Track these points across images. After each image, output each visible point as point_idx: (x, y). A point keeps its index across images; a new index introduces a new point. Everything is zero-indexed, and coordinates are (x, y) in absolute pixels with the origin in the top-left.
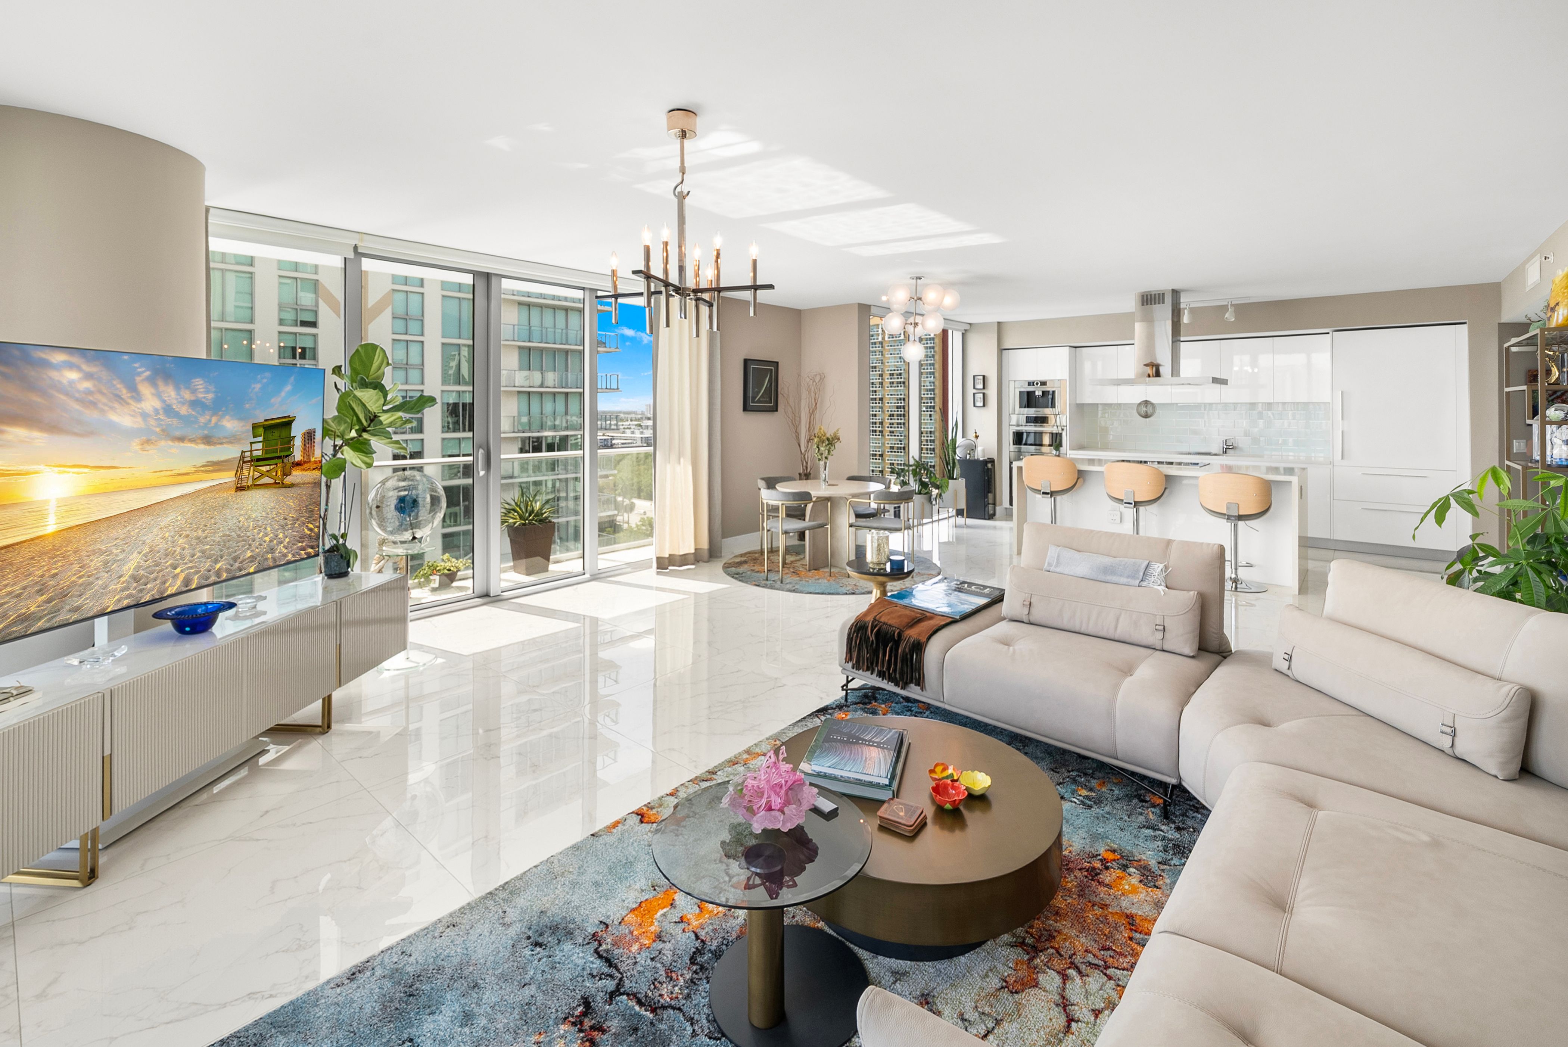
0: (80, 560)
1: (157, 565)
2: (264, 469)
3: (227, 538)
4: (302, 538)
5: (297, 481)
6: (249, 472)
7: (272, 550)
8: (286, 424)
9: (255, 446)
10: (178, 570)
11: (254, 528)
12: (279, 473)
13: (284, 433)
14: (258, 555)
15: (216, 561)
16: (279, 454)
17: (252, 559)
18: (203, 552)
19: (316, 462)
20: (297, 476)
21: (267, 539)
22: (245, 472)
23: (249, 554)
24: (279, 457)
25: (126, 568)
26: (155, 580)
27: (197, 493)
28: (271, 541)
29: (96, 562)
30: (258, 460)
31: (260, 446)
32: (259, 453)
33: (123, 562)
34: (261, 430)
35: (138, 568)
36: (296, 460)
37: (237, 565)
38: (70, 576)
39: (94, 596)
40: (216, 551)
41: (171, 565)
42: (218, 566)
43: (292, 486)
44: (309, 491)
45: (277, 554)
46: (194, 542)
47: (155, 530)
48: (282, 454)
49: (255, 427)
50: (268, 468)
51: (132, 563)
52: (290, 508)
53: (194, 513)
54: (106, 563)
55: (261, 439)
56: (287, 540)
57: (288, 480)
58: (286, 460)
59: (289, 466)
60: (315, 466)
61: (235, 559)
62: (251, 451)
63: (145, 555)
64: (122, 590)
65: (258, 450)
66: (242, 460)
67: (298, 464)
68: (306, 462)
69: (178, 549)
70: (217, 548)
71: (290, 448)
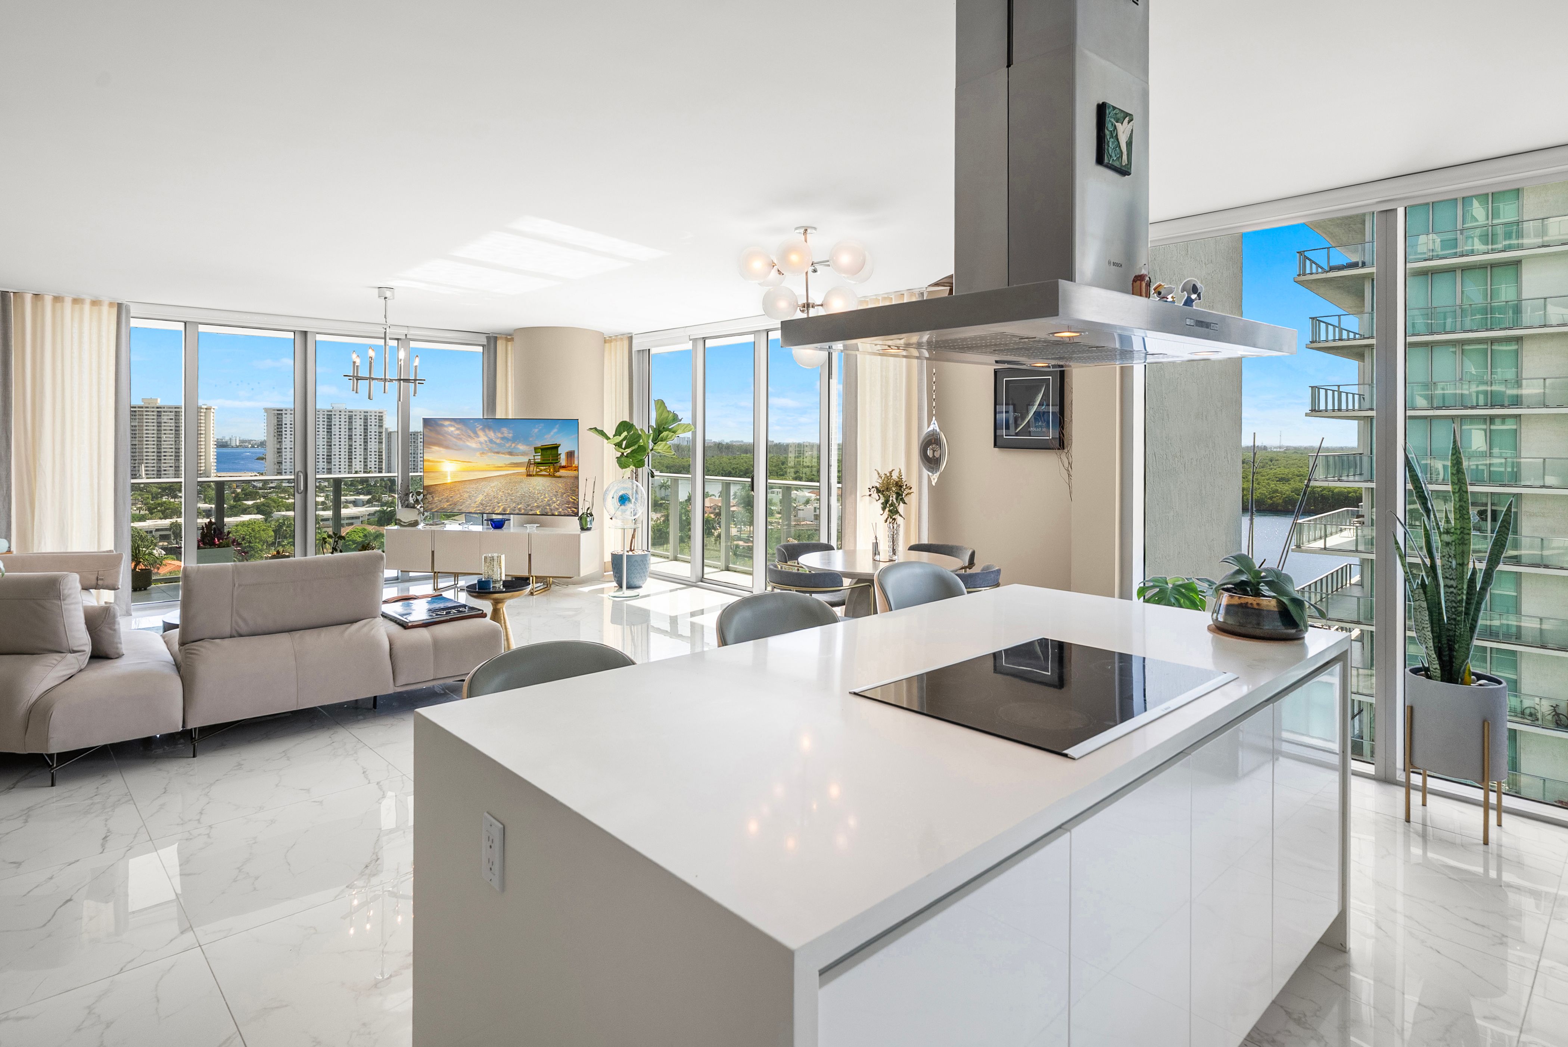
0: (460, 493)
1: (491, 501)
2: (542, 468)
3: (523, 496)
4: (568, 502)
5: (563, 475)
6: (533, 469)
7: (549, 505)
8: (556, 447)
9: (536, 457)
10: (500, 505)
11: (538, 494)
12: (552, 470)
13: (554, 452)
14: (541, 506)
15: (518, 504)
16: (551, 461)
17: (538, 507)
18: (512, 499)
19: (576, 467)
20: (562, 472)
21: (546, 499)
22: (531, 469)
23: (536, 504)
24: (552, 463)
25: (477, 499)
26: (490, 506)
27: (507, 475)
28: (548, 501)
29: (466, 495)
30: (538, 464)
31: (539, 457)
32: (540, 460)
33: (476, 497)
34: (540, 450)
35: (482, 500)
36: (562, 465)
37: (529, 508)
38: (457, 498)
39: (466, 507)
40: (518, 500)
41: (497, 502)
42: (519, 507)
43: (560, 477)
44: (572, 481)
45: (552, 507)
46: (507, 495)
47: (489, 488)
48: (553, 462)
49: (536, 449)
50: (545, 468)
51: (480, 498)
52: (560, 487)
53: (506, 483)
54: (469, 496)
55: (540, 454)
56: (558, 502)
57: (557, 474)
58: (555, 465)
59: (557, 468)
60: (575, 469)
61: (528, 505)
62: (534, 459)
63: (485, 496)
64: (477, 507)
65: (538, 459)
66: (529, 463)
67: (564, 467)
68: (568, 467)
69: (500, 497)
70: (518, 499)
71: (557, 459)
